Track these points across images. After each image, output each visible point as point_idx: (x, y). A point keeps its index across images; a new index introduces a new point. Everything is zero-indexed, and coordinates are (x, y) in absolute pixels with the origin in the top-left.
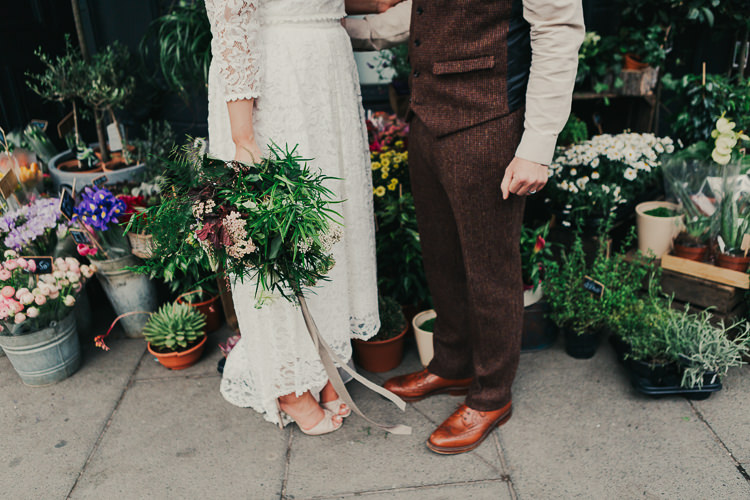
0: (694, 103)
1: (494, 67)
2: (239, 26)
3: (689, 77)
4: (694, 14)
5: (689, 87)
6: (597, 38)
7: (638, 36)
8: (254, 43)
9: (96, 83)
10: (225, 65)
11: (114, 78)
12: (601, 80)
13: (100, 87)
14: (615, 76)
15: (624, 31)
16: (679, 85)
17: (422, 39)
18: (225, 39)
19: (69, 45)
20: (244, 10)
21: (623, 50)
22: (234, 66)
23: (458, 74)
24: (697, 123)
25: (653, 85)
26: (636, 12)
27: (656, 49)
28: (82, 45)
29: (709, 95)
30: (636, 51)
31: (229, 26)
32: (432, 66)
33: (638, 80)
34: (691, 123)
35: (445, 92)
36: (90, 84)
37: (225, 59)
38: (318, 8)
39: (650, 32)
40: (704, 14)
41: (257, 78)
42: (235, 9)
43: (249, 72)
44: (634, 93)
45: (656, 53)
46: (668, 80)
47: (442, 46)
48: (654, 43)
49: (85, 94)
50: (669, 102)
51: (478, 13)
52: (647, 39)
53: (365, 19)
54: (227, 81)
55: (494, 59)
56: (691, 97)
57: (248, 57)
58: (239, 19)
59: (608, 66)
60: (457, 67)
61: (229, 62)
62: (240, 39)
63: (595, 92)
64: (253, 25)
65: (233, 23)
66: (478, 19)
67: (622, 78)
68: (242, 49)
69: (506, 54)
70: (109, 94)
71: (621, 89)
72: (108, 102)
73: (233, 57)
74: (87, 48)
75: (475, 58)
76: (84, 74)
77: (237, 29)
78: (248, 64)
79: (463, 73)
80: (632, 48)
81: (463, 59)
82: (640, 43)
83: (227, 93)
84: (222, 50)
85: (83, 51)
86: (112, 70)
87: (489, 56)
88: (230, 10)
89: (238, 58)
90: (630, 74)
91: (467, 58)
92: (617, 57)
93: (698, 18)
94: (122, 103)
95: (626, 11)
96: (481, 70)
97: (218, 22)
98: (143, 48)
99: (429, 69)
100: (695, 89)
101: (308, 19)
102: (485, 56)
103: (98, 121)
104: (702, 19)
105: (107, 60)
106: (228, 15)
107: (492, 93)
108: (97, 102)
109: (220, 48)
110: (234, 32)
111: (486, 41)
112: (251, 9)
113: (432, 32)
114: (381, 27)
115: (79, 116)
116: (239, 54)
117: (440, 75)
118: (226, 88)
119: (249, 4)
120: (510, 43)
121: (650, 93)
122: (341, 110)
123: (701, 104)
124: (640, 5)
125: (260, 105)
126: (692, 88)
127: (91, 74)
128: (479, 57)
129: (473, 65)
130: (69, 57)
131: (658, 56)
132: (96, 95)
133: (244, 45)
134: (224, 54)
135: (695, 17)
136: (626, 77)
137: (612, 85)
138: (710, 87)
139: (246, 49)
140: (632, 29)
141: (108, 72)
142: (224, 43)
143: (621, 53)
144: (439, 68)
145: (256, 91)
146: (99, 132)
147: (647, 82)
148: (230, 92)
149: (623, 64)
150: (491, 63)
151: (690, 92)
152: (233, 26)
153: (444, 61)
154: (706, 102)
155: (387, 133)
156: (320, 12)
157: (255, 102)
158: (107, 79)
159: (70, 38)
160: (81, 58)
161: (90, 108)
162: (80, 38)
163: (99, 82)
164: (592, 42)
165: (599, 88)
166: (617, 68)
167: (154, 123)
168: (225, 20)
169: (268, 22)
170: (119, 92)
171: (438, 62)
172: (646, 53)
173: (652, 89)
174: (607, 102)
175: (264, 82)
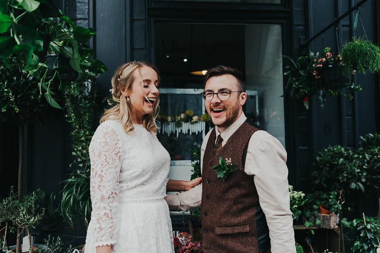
0: (361, 235)
1: (250, 231)
2: (108, 205)
3: (357, 220)
4: (353, 186)
5: (357, 226)
6: (303, 195)
7: (325, 196)
8: (115, 213)
9: (22, 213)
10: (98, 226)
11: (33, 211)
12: (308, 219)
13: (24, 215)
14: (316, 217)
15: (317, 193)
16: (352, 225)
17: (208, 213)
18: (99, 212)
19: (12, 191)
20: (111, 196)
21: (318, 203)
22: (103, 226)
23: (229, 234)
24: (366, 247)
25: (338, 223)
26: (322, 182)
27: (335, 204)
28: (19, 192)
29: (369, 231)
30: (325, 203)
31: (102, 205)
32: (215, 229)
33: (329, 220)
34: (362, 247)
35: (222, 244)
36: (19, 213)
37: (98, 222)
38: (151, 194)
39: (331, 194)
40: (358, 185)
41: (115, 233)
42: (106, 196)
43: (111, 230)
44: (327, 227)
45: (336, 206)
46: (345, 222)
47: (220, 219)
48: (334, 200)
49: (14, 219)
50: (347, 233)
51: (240, 203)
52: (330, 198)
53: (177, 194)
54: (98, 235)
55: (249, 227)
56: (359, 232)
57: (111, 221)
58: (109, 201)
59: (311, 211)
60: (229, 230)
61: (100, 224)
62: (107, 211)
63: (305, 226)
64: (115, 204)
65: (104, 203)
66: (240, 206)
67: (319, 219)
68: (108, 217)
69: (255, 224)
70: (29, 219)
71: (319, 225)
72: (27, 224)
73: (103, 221)
74: (21, 193)
75: (238, 226)
76: (16, 208)
77: (106, 206)
78: (111, 225)
79: (232, 234)
80: (323, 202)
81: (232, 226)
82: (327, 200)
83: (97, 241)
84: (97, 218)
85: (19, 195)
86: (33, 206)
87: (246, 225)
88: (104, 196)
89: (106, 222)
90: (323, 216)
91: (234, 226)
92: (315, 207)
93: (356, 187)
94: (35, 225)
95: (317, 182)
96: (242, 233)
97: (96, 203)
98: (53, 196)
99: (213, 231)
100: (361, 227)
101: (145, 199)
102: (244, 225)
103: (18, 235)
104: (358, 188)
105: (31, 200)
106: (102, 199)
107: (249, 246)
108: (20, 224)
109: (96, 216)
110: (105, 208)
111: (244, 217)
112: (115, 196)
113: (214, 210)
114: (186, 199)
115: (8, 230)
116: (106, 220)
117: (220, 235)
118: (97, 238)
119: (114, 193)
120: (258, 218)
121: (337, 227)
122: (162, 248)
123: (366, 236)
124: (324, 180)
125: (115, 248)
126: (359, 227)
127: (20, 208)
128: (240, 226)
129: (238, 230)
130: (10, 198)
131: (337, 208)
132: (21, 220)
133: (110, 215)
134: (98, 220)
135: (354, 188)
136: (322, 219)
137: (314, 222)
138: (369, 226)
139: (111, 217)
140: (321, 192)
141: (31, 206)
142: (99, 214)
143: (317, 205)
144: (219, 231)
145: (113, 240)
146: (18, 240)
147: (334, 221)
148: (99, 241)
149: (319, 211)
150: (248, 229)
151: (358, 229)
152: (105, 205)
153: (221, 227)
154: (368, 235)
155: (187, 247)
156: (152, 196)
157: (112, 246)
158: (29, 212)
159: (14, 188)
160: (17, 198)
161: (16, 226)
162: (19, 187)
163: (24, 213)
164: (301, 197)
165: (307, 224)
166: (316, 212)
167: (51, 237)
168: (100, 202)
169: (124, 201)
170: (35, 218)
171: (218, 227)
172: (331, 206)
173: (337, 225)
174: (313, 233)
175: (119, 234)
